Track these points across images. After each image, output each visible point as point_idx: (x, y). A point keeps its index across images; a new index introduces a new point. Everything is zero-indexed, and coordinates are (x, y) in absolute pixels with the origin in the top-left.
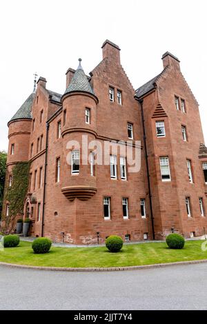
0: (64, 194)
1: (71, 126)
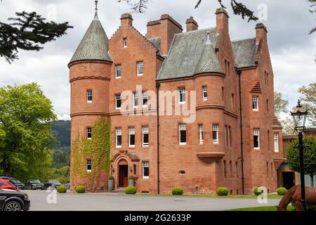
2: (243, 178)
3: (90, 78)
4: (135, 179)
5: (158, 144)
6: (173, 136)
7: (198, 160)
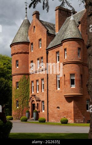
0: (65, 97)
1: (70, 60)
3: (17, 53)
5: (48, 90)
6: (54, 84)
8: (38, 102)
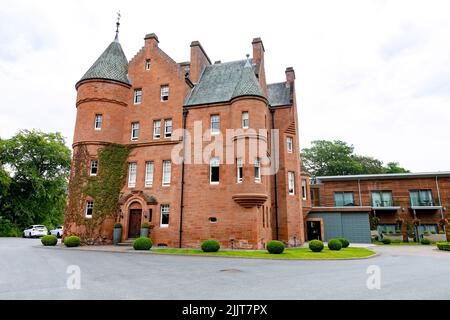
2: (277, 228)
3: (100, 100)
4: (150, 228)
5: (183, 182)
7: (234, 204)
8: (151, 207)
